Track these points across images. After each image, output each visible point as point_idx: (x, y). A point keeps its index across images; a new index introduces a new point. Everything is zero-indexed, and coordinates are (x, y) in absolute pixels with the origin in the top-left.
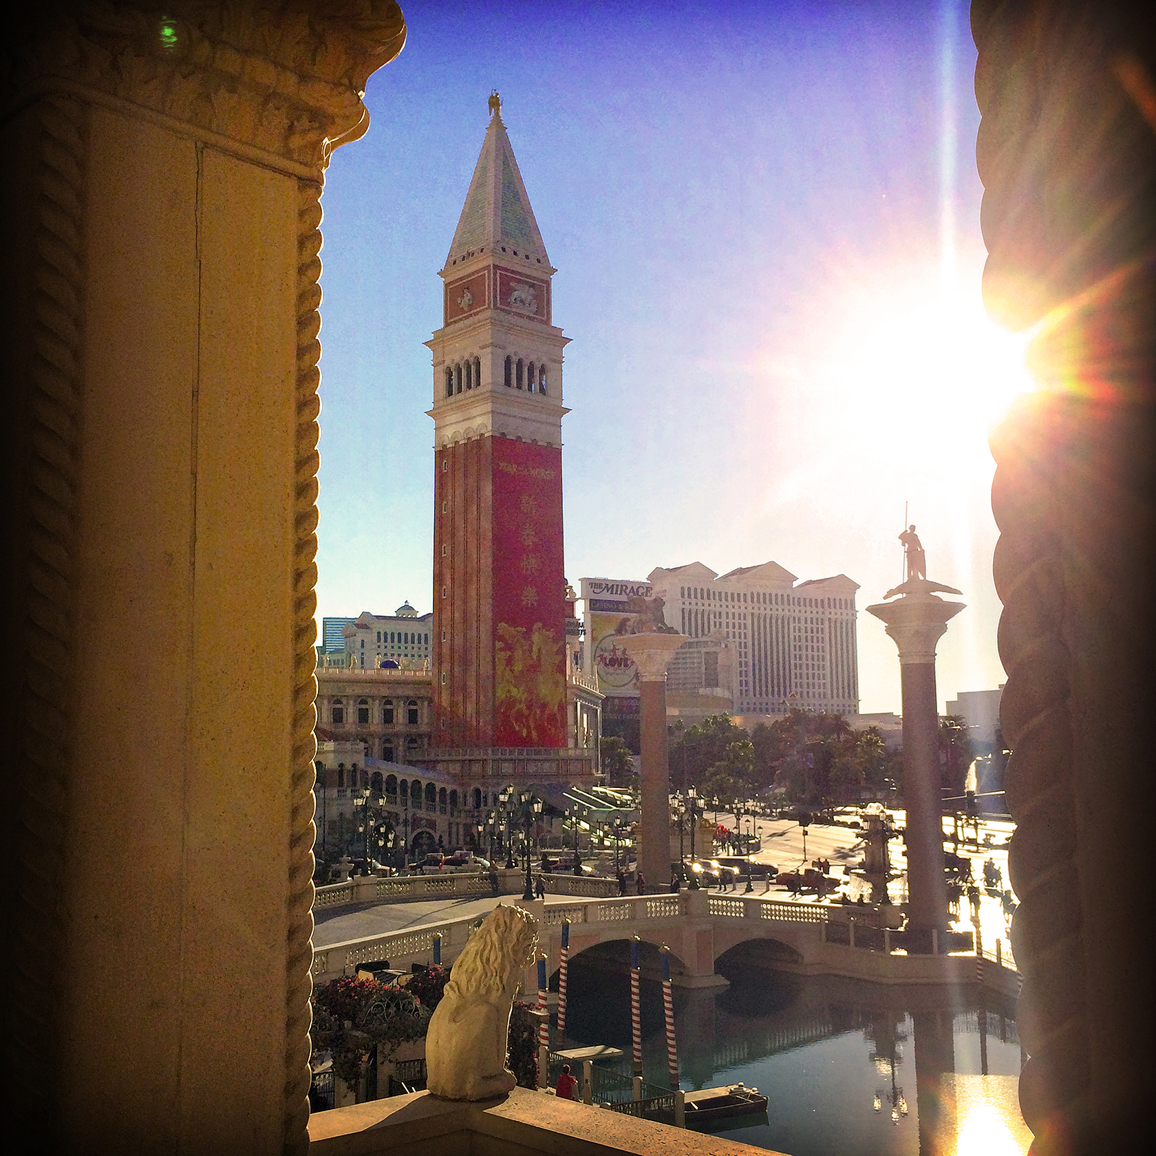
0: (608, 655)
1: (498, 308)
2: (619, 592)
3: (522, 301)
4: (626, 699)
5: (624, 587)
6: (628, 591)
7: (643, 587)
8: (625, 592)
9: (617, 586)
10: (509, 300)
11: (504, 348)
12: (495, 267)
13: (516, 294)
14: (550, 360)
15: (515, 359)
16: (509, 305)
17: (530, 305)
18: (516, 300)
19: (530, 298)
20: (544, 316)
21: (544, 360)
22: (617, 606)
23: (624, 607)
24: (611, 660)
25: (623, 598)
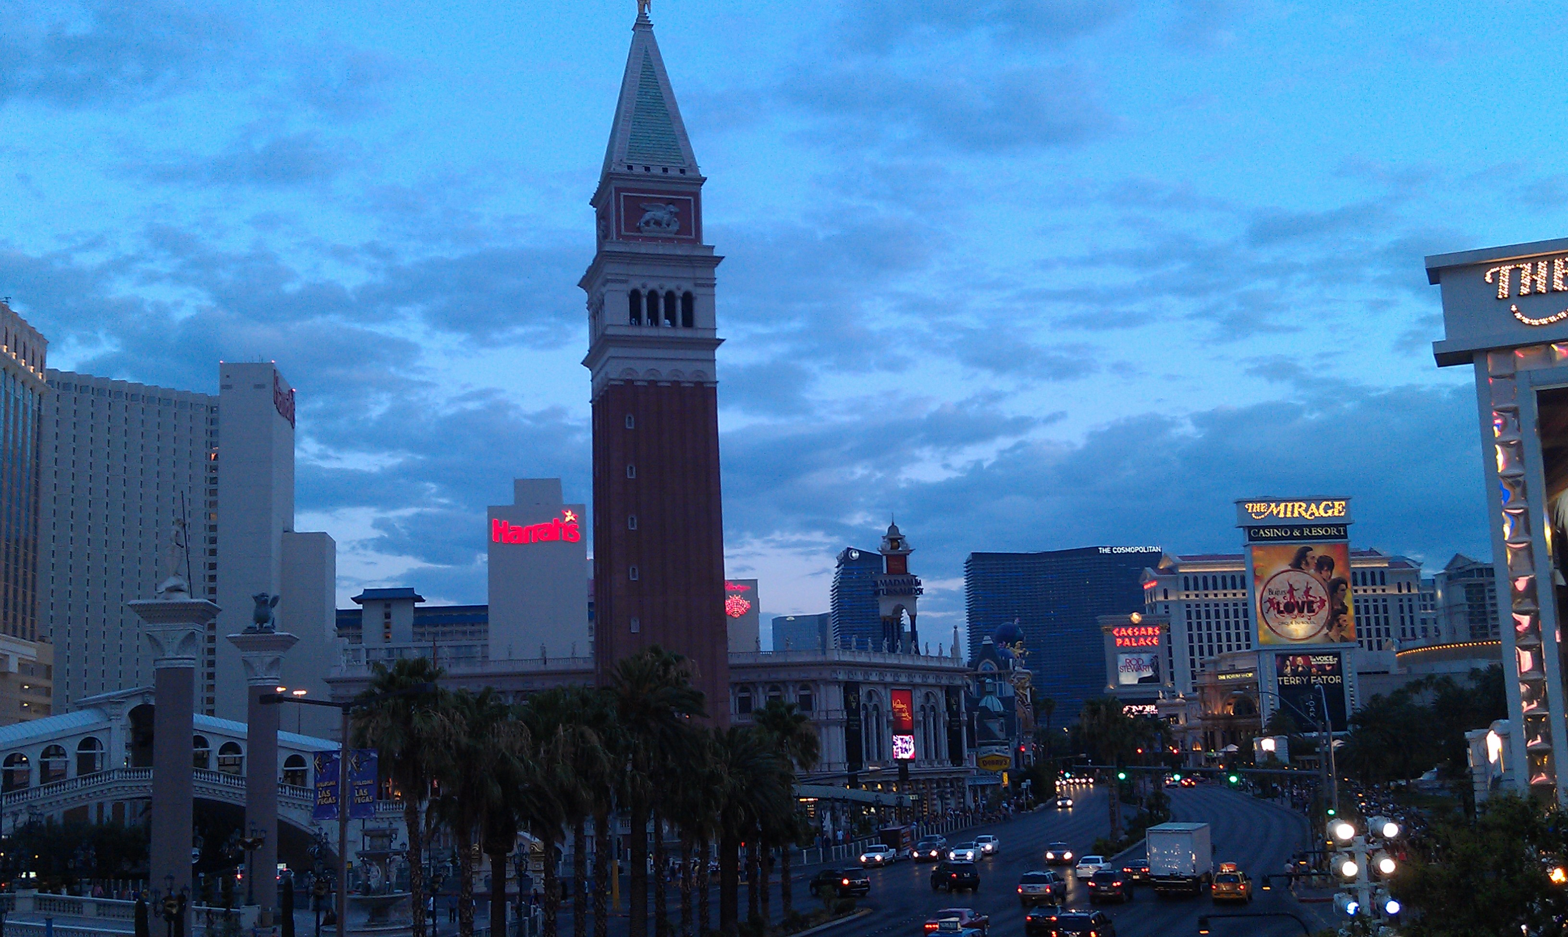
3: (658, 223)
10: (638, 225)
11: (626, 281)
13: (647, 216)
14: (696, 285)
15: (644, 292)
16: (639, 229)
17: (668, 225)
18: (647, 223)
19: (667, 217)
20: (691, 235)
21: (687, 286)
22: (1292, 532)
23: (1302, 532)
24: (1286, 605)
25: (1299, 521)
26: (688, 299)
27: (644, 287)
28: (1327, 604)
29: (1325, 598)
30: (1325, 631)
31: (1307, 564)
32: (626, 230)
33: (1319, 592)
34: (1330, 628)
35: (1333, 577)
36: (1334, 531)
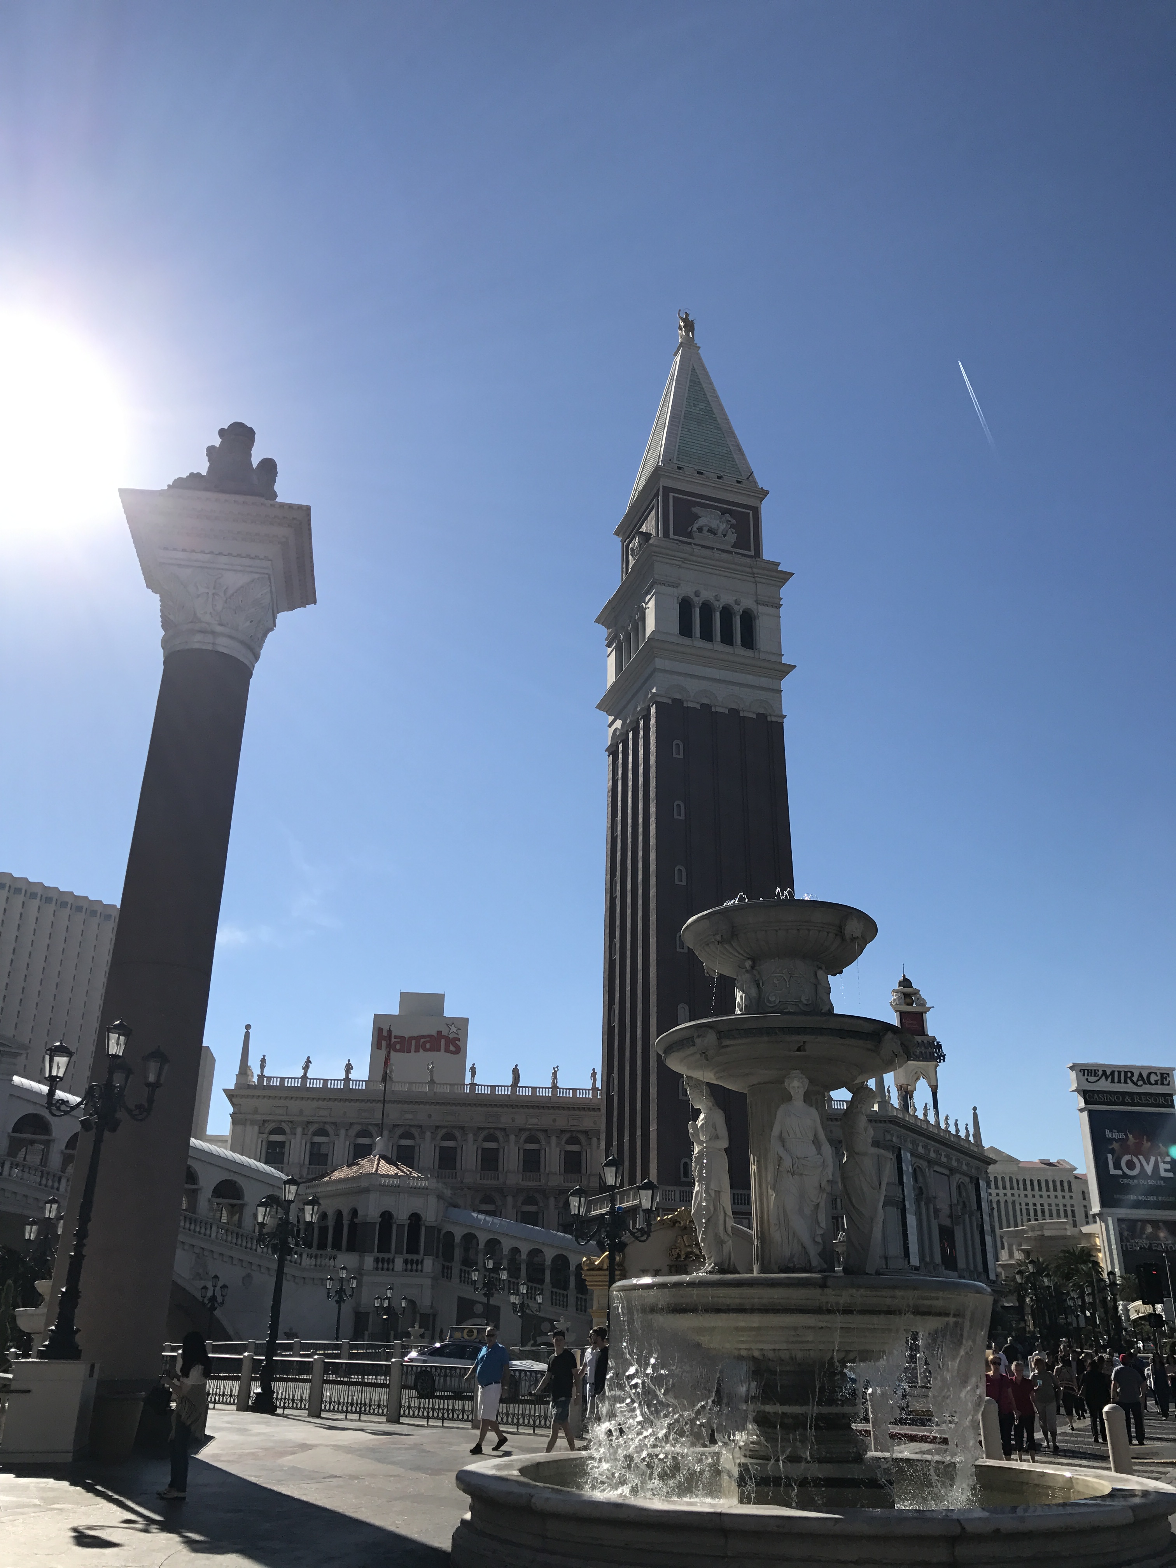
1: (669, 538)
2: (1122, 1081)
3: (711, 531)
5: (1129, 1075)
6: (1135, 1079)
7: (1156, 1073)
8: (1132, 1081)
9: (1119, 1072)
10: (690, 529)
11: (675, 586)
12: (666, 489)
13: (701, 522)
14: (758, 603)
15: (697, 601)
16: (690, 535)
17: (725, 536)
18: (700, 530)
19: (723, 526)
20: (750, 550)
21: (748, 603)
22: (1124, 1099)
23: (1133, 1099)
25: (1130, 1088)
26: (748, 619)
27: (697, 594)
32: (674, 534)
36: (1161, 1100)
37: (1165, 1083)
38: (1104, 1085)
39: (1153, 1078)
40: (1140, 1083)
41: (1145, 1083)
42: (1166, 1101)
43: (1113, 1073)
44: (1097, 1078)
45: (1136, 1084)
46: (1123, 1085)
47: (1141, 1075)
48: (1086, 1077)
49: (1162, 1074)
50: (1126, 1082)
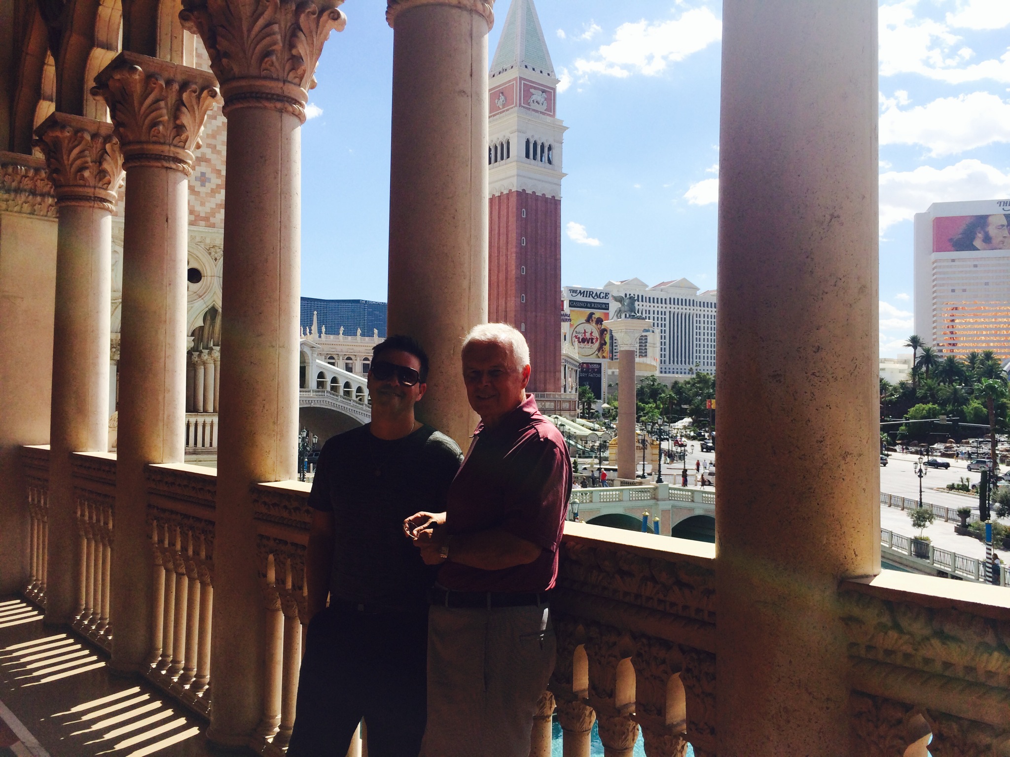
0: (581, 336)
1: (522, 107)
2: (588, 296)
4: (591, 364)
6: (593, 295)
7: (603, 293)
8: (592, 296)
9: (587, 292)
12: (521, 78)
14: (554, 141)
15: (532, 141)
20: (552, 113)
21: (550, 141)
22: (587, 305)
23: (591, 305)
24: (582, 339)
25: (590, 299)
26: (550, 149)
27: (533, 136)
28: (599, 340)
29: (598, 337)
30: (597, 353)
31: (592, 321)
33: (596, 334)
34: (599, 351)
35: (602, 328)
36: (604, 306)
37: (607, 298)
38: (579, 298)
39: (602, 295)
40: (596, 297)
41: (598, 297)
42: (606, 306)
43: (584, 291)
44: (576, 294)
45: (594, 298)
46: (587, 298)
47: (596, 293)
48: (571, 293)
49: (606, 293)
50: (589, 297)
